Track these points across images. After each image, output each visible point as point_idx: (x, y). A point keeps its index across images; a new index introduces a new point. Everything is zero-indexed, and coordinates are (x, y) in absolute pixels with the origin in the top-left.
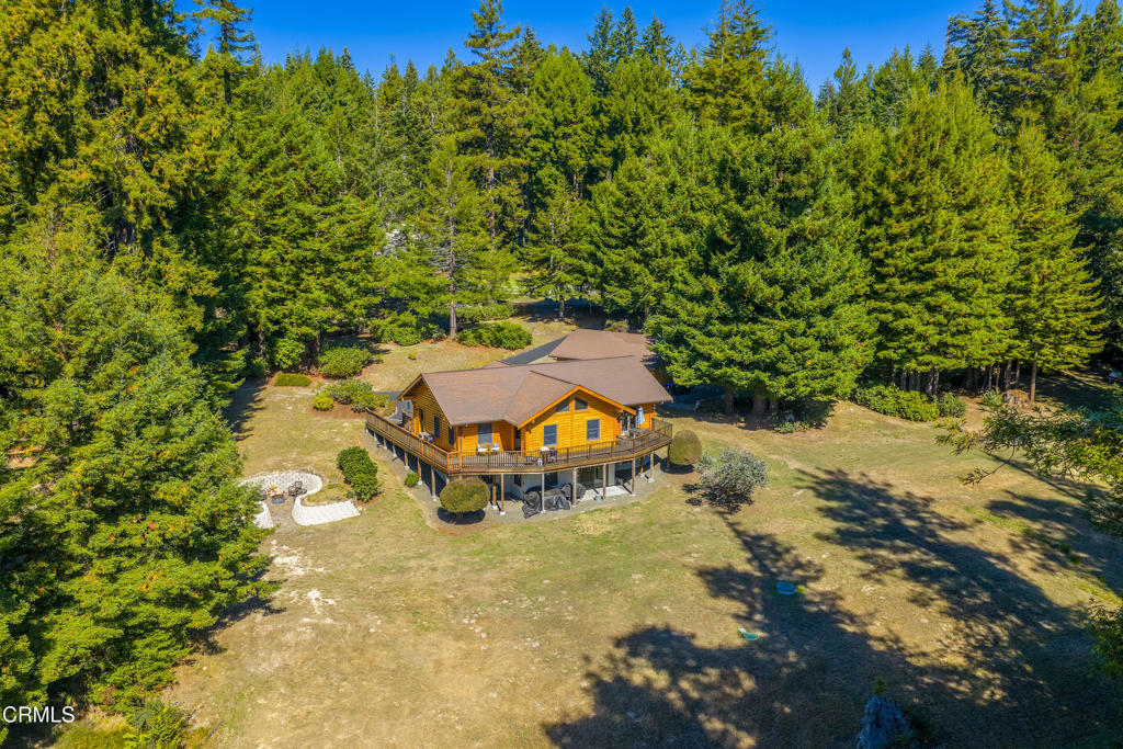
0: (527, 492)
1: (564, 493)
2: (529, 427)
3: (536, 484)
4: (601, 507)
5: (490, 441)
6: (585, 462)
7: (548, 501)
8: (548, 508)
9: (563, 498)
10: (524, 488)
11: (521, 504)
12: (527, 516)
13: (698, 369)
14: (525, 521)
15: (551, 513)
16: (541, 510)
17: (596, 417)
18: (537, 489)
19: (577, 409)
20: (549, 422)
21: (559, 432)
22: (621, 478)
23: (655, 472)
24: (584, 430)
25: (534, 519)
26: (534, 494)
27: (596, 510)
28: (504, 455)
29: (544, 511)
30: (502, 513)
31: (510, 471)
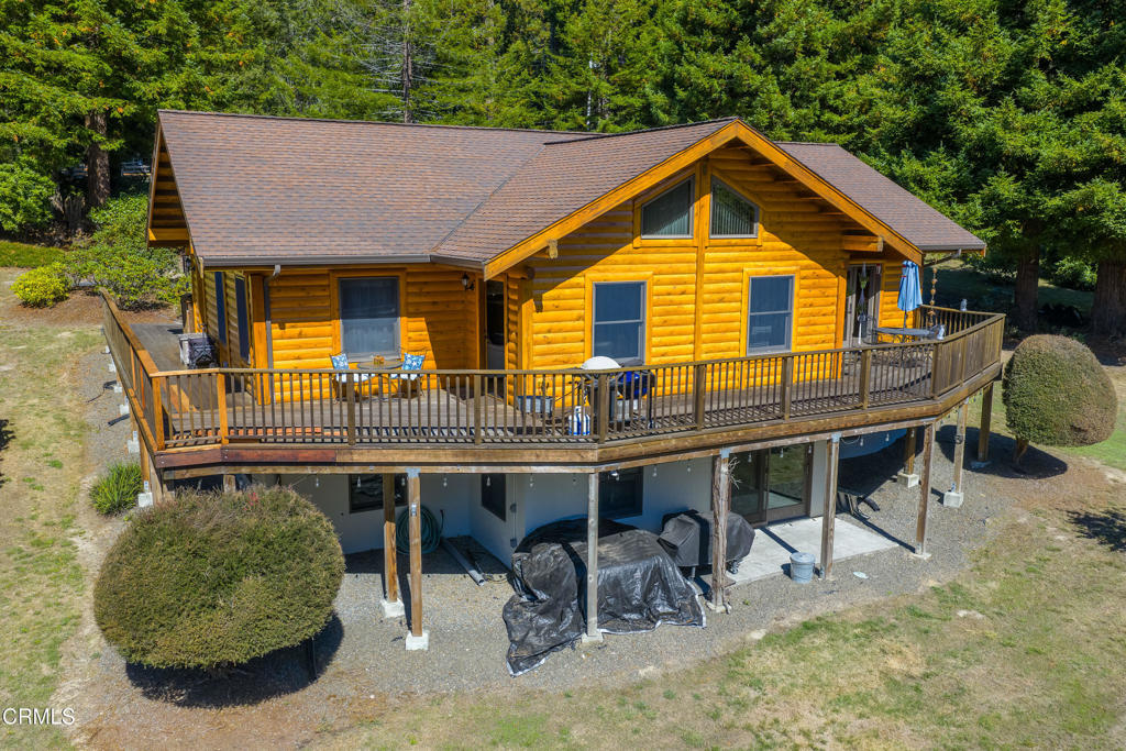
0: (526, 545)
1: (672, 549)
2: (535, 275)
3: (563, 510)
4: (820, 609)
5: (393, 346)
6: (765, 428)
7: (613, 588)
8: (613, 615)
9: (672, 571)
10: (517, 525)
11: (501, 590)
12: (523, 657)
13: (993, 199)
14: (508, 685)
15: (624, 639)
16: (581, 625)
17: (781, 269)
18: (567, 531)
19: (717, 227)
20: (615, 269)
21: (652, 313)
22: (855, 491)
23: (945, 471)
24: (738, 312)
25: (553, 673)
26: (550, 554)
27: (808, 627)
28: (436, 402)
29: (595, 634)
30: (416, 643)
31: (446, 461)
